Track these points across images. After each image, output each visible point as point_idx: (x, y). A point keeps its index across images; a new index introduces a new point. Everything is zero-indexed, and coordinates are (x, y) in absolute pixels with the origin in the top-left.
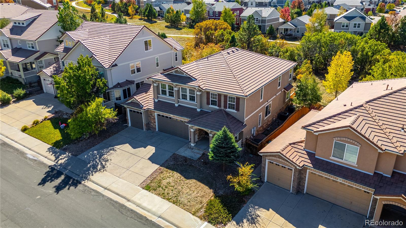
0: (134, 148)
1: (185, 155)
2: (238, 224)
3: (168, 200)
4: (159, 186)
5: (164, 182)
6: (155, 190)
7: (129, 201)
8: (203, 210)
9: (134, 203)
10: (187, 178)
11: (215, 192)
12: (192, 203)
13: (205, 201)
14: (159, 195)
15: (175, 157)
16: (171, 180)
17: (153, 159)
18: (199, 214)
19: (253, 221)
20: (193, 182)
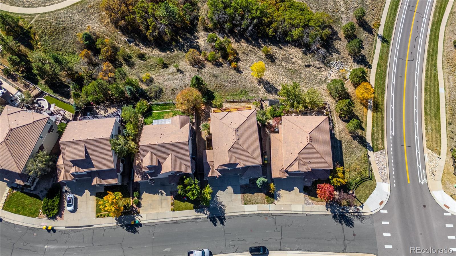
0: (224, 191)
1: (244, 184)
2: (276, 200)
3: (254, 204)
4: (248, 201)
5: (248, 199)
6: (248, 203)
7: (245, 212)
8: (266, 201)
9: (247, 212)
10: (253, 194)
11: (264, 193)
12: (262, 201)
13: (265, 198)
14: (250, 204)
15: (242, 187)
16: (249, 197)
17: (235, 192)
18: (266, 203)
19: (279, 197)
20: (256, 194)
